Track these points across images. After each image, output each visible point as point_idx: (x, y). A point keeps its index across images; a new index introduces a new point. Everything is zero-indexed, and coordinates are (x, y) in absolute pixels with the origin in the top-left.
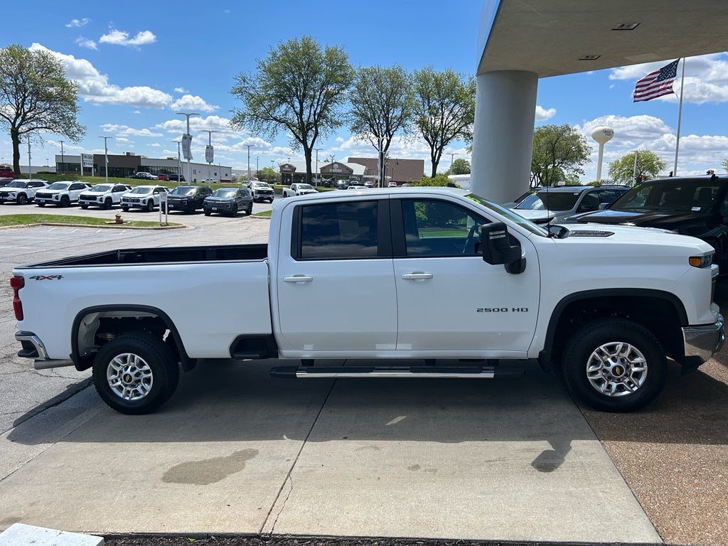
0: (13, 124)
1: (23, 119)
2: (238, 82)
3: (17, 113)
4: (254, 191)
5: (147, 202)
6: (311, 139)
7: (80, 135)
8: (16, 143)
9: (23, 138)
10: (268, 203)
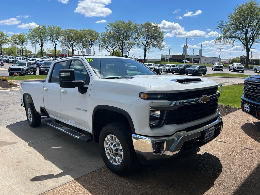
0: (145, 46)
1: (148, 45)
2: (219, 24)
3: (146, 43)
4: (215, 66)
5: (167, 70)
6: (251, 44)
7: (163, 48)
8: (145, 52)
9: (147, 50)
10: (221, 71)
